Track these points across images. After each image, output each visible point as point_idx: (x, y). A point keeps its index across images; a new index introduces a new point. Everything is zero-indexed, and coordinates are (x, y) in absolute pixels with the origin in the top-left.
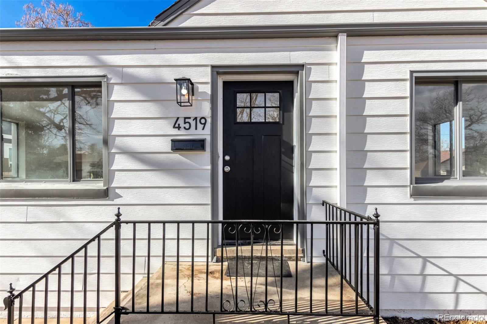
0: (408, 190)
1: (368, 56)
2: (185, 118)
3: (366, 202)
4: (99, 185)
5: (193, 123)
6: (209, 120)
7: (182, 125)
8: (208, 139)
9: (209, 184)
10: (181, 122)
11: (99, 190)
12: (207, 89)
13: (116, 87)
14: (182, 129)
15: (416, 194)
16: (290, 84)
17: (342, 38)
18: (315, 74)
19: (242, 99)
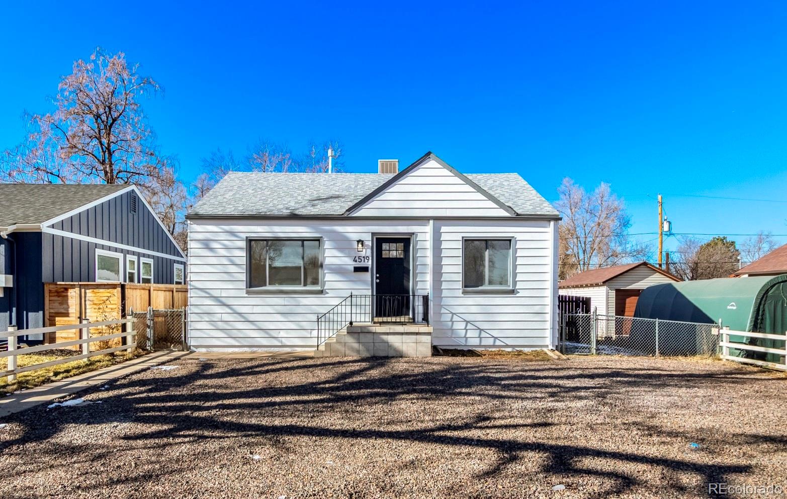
0: (461, 291)
1: (443, 229)
2: (359, 257)
3: (442, 296)
4: (318, 288)
5: (363, 259)
6: (370, 258)
7: (358, 260)
8: (370, 267)
9: (370, 288)
10: (357, 258)
11: (319, 290)
12: (370, 244)
13: (326, 242)
14: (358, 262)
15: (464, 293)
16: (409, 239)
17: (431, 222)
18: (420, 237)
19: (385, 246)
